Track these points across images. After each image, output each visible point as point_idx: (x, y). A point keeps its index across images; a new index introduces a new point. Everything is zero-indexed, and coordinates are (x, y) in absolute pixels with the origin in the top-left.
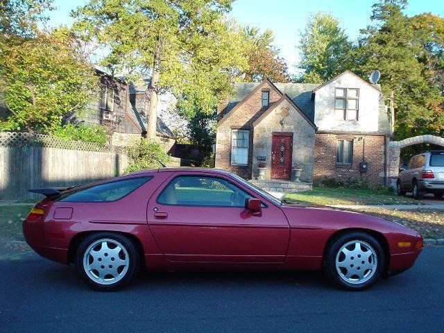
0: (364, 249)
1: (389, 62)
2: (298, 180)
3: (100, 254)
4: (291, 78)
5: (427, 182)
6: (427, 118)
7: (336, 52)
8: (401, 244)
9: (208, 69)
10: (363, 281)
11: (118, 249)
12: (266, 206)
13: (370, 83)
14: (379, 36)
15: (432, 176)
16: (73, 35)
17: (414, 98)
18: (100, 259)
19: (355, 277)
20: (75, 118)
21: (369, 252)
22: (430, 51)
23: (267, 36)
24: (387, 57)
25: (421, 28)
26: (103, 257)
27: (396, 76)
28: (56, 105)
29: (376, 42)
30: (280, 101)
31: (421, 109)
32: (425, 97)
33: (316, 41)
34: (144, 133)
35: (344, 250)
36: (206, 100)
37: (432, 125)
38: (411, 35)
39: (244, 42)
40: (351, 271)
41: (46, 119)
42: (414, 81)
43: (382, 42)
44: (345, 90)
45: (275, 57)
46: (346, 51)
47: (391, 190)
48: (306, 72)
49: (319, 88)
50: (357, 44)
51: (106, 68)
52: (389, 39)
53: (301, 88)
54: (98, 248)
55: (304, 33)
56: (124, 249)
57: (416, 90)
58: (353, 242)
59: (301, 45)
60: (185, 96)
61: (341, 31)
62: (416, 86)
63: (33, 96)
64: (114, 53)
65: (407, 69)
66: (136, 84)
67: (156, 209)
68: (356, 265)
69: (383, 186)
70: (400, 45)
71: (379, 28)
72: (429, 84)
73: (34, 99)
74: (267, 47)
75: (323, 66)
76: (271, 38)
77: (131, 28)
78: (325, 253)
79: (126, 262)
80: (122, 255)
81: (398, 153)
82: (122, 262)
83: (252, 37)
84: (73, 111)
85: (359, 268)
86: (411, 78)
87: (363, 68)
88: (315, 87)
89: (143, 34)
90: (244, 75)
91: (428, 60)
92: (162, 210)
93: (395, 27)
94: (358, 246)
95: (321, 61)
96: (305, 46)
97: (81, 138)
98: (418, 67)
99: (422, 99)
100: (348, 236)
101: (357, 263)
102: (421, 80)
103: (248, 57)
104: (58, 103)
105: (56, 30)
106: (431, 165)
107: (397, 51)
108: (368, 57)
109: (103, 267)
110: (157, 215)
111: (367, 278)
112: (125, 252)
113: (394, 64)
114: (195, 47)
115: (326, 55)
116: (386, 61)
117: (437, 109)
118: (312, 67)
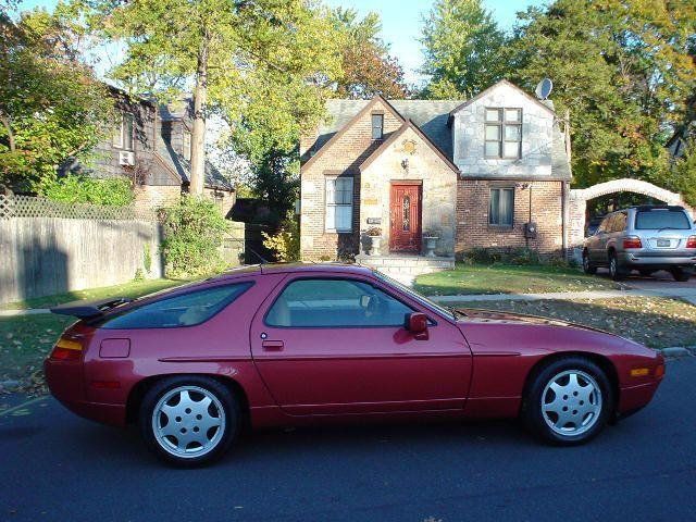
0: (582, 382)
1: (563, 64)
2: (431, 253)
3: (178, 409)
4: (410, 89)
5: (632, 254)
6: (620, 150)
7: (479, 47)
8: (635, 373)
9: (284, 80)
10: (581, 431)
11: (207, 401)
12: (434, 324)
13: (538, 99)
14: (545, 23)
15: (638, 245)
16: (58, 25)
17: (601, 120)
18: (179, 419)
19: (569, 425)
20: (78, 168)
21: (590, 387)
22: (624, 45)
23: (371, 22)
24: (560, 55)
25: (609, 9)
26: (183, 414)
27: (573, 85)
28: (50, 149)
29: (542, 32)
30: (401, 130)
31: (611, 136)
32: (617, 119)
33: (448, 31)
34: (186, 185)
35: (553, 385)
36: (283, 130)
37: (627, 161)
38: (595, 20)
39: (335, 33)
40: (564, 417)
41: (34, 172)
42: (601, 92)
43: (549, 32)
44: (500, 111)
45: (384, 57)
46: (496, 47)
47: (573, 264)
48: (433, 80)
49: (460, 108)
50: (512, 35)
51: (121, 82)
52: (562, 28)
53: (431, 110)
54: (175, 400)
55: (428, 17)
56: (215, 399)
57: (604, 108)
58: (566, 373)
59: (424, 36)
60: (246, 122)
61: (487, 14)
62: (604, 100)
63: (10, 134)
64: (133, 57)
65: (590, 75)
66: (172, 107)
67: (264, 336)
68: (571, 408)
69: (561, 259)
70: (579, 35)
71: (546, 10)
72: (623, 96)
73: (12, 138)
74: (370, 40)
75: (460, 70)
76: (378, 25)
77: (161, 16)
78: (526, 391)
79: (221, 421)
80: (213, 410)
81: (583, 208)
82: (214, 421)
83: (346, 24)
84: (74, 155)
85: (575, 412)
86: (597, 89)
87: (524, 73)
88: (453, 107)
89: (181, 26)
90: (335, 86)
91: (621, 58)
92: (274, 336)
93: (570, 8)
94: (573, 377)
95: (456, 62)
96: (430, 39)
97: (88, 199)
98: (605, 70)
99: (612, 120)
100: (558, 364)
101: (572, 405)
102: (610, 90)
103: (341, 57)
104: (52, 145)
105: (28, 17)
106: (636, 228)
107: (574, 45)
108: (529, 56)
109: (184, 430)
110: (267, 344)
111: (586, 426)
112: (218, 404)
113: (570, 66)
114: (263, 45)
115: (464, 53)
116: (557, 62)
117: (635, 135)
118: (441, 72)
